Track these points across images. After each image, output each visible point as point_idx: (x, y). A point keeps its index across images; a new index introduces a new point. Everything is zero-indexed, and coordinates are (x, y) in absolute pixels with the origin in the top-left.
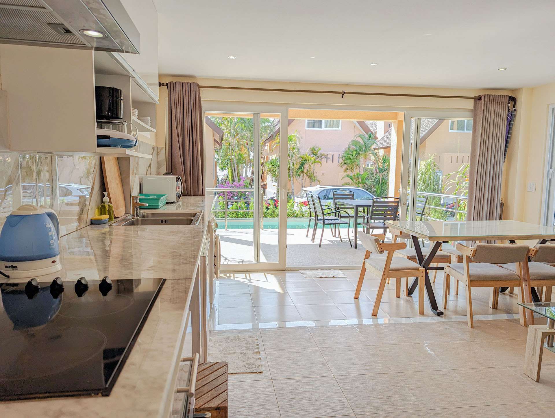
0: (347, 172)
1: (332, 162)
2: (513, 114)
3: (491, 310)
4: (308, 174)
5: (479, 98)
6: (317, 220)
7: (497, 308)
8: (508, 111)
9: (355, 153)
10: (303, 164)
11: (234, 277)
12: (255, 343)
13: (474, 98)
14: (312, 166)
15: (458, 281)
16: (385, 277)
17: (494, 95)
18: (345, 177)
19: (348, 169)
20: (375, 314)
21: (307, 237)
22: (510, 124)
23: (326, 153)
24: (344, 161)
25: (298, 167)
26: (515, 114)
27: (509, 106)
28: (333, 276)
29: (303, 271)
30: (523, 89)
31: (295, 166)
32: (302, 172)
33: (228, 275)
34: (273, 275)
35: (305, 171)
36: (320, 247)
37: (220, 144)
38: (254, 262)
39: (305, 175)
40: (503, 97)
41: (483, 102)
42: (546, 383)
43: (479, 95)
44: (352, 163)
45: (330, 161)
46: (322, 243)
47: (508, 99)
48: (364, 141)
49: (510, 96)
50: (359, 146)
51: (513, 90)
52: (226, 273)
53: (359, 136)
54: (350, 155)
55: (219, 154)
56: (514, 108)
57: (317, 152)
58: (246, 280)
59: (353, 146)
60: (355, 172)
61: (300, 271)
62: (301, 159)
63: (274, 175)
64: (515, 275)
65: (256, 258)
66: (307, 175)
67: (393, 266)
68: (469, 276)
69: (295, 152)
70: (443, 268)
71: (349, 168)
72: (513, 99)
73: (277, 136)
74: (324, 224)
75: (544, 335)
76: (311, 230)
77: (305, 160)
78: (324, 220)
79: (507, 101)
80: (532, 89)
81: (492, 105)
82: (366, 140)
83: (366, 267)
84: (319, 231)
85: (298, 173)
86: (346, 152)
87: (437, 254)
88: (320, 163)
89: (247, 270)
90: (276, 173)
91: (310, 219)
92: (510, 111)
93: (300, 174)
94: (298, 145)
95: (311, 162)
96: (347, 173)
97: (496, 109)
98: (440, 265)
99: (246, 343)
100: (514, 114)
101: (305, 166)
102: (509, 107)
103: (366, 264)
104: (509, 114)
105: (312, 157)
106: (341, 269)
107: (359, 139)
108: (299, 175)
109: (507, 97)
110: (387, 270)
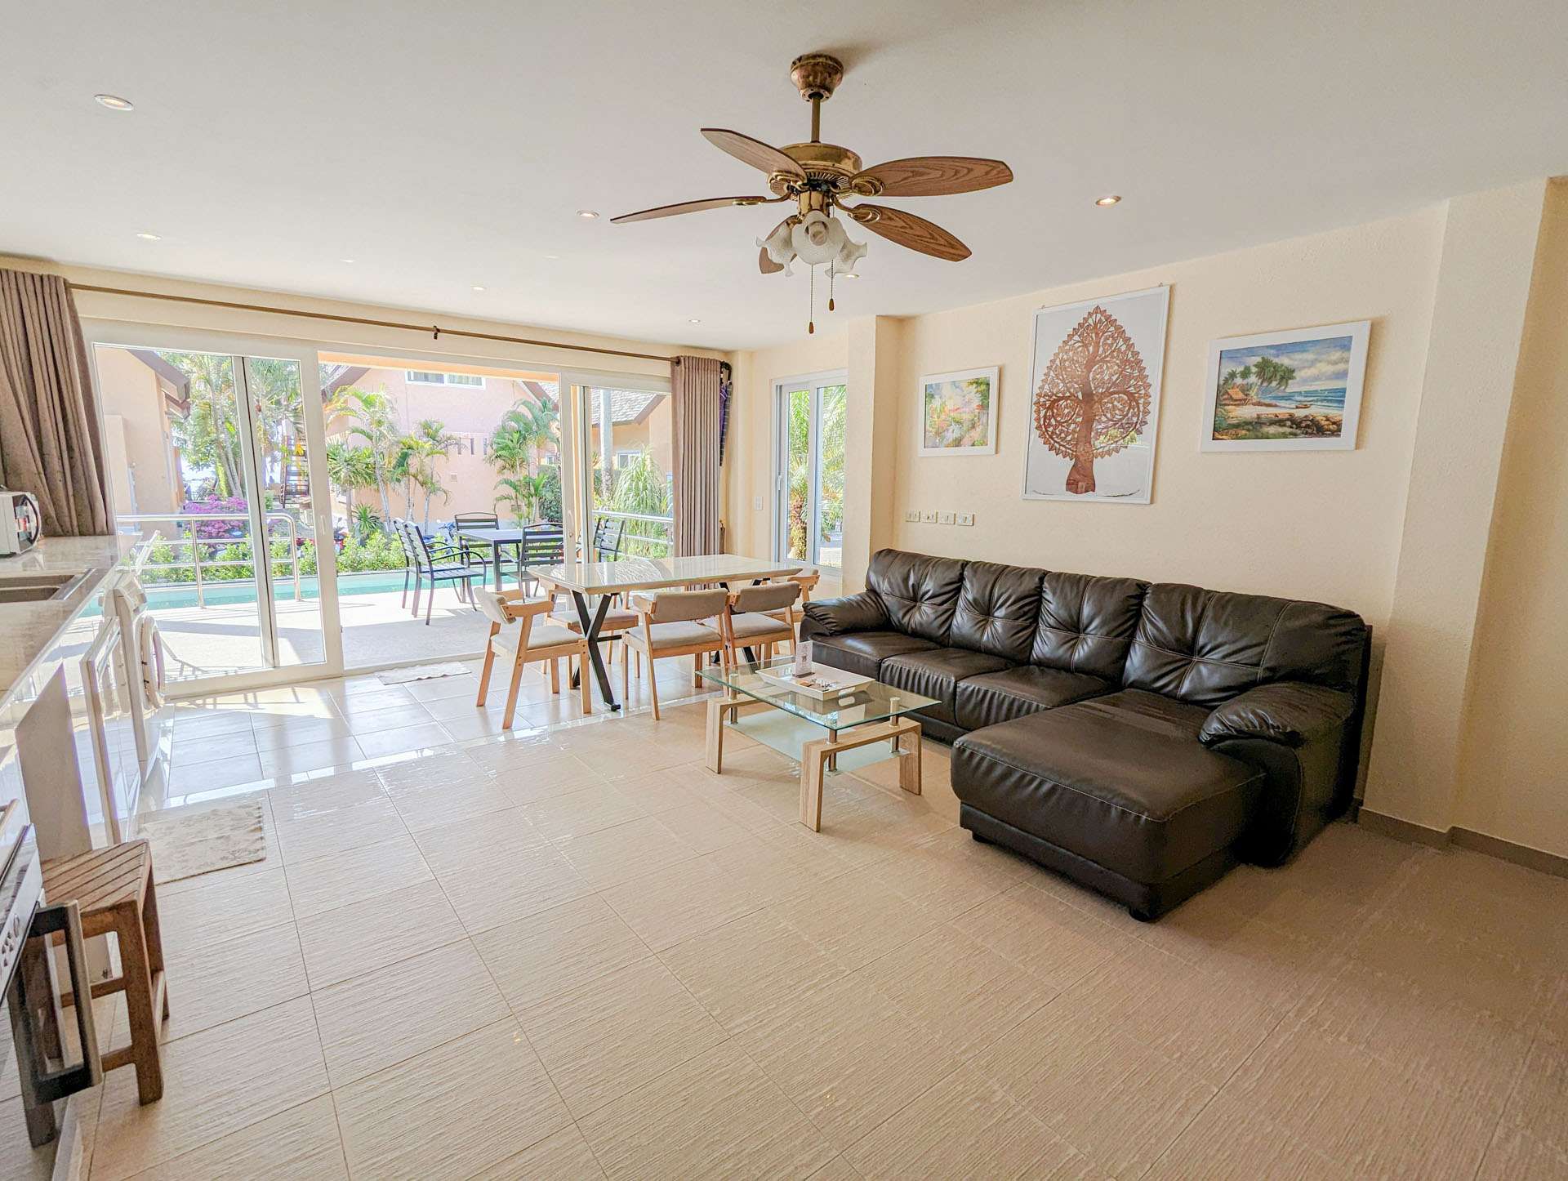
0: (503, 474)
1: (472, 453)
2: (728, 389)
3: (694, 690)
4: (420, 478)
5: (677, 361)
6: (421, 572)
7: (701, 687)
8: (721, 385)
9: (516, 436)
10: (405, 456)
11: (215, 704)
12: (252, 815)
13: (669, 359)
14: (427, 460)
15: (638, 652)
16: (520, 661)
17: (699, 357)
18: (501, 483)
19: (505, 468)
20: (507, 726)
21: (403, 607)
22: (725, 404)
23: (455, 434)
24: (496, 451)
25: (394, 462)
26: (731, 390)
27: (722, 377)
28: (443, 674)
29: (382, 674)
30: (740, 352)
31: (386, 460)
32: (405, 473)
33: (199, 702)
34: (314, 688)
35: (412, 471)
36: (427, 624)
37: (184, 405)
38: (267, 668)
39: (412, 479)
40: (713, 362)
41: (683, 368)
42: (729, 772)
43: (676, 356)
44: (513, 455)
45: (466, 452)
46: (431, 617)
47: (719, 366)
48: (532, 414)
49: (722, 361)
50: (525, 424)
51: (727, 353)
52: (193, 699)
53: (523, 404)
54: (506, 441)
55: (186, 429)
56: (729, 381)
57: (437, 431)
58: (245, 706)
59: (513, 424)
60: (520, 475)
61: (376, 674)
62: (401, 445)
63: (338, 479)
64: (715, 634)
65: (270, 657)
66: (416, 479)
67: (533, 641)
68: (651, 644)
69: (385, 432)
70: (619, 637)
71: (507, 466)
72: (727, 366)
73: (336, 395)
74: (433, 579)
75: (723, 709)
76: (411, 594)
77: (409, 448)
78: (432, 572)
80: (751, 354)
81: (697, 373)
82: (536, 412)
83: (494, 649)
84: (425, 594)
85: (395, 477)
86: (498, 435)
87: (607, 616)
88: (445, 454)
89: (248, 686)
90: (342, 476)
91: (408, 572)
92: (724, 384)
93: (400, 477)
94: (389, 416)
95: (425, 453)
96: (505, 477)
97: (703, 379)
98: (616, 633)
99: (232, 819)
101: (410, 460)
102: (721, 379)
103: (493, 643)
104: (723, 389)
105: (425, 443)
106: (461, 659)
107: (523, 410)
108: (398, 480)
109: (719, 362)
110: (523, 649)
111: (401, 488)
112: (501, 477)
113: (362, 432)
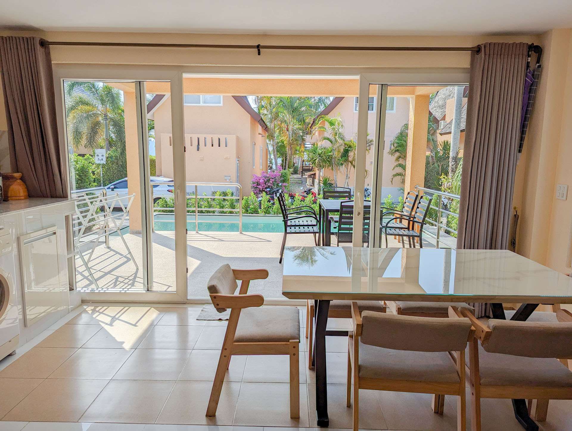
2: (536, 73)
5: (478, 49)
8: (527, 69)
10: (347, 151)
13: (471, 49)
16: (226, 353)
17: (502, 44)
18: (397, 166)
22: (530, 89)
25: (341, 155)
26: (540, 73)
27: (529, 61)
30: (553, 31)
31: (337, 154)
32: (347, 160)
35: (350, 159)
39: (350, 164)
40: (518, 46)
41: (483, 56)
43: (477, 45)
47: (526, 49)
49: (530, 43)
56: (538, 64)
59: (407, 131)
62: (345, 146)
66: (352, 164)
69: (338, 138)
72: (536, 50)
77: (350, 147)
79: (525, 53)
81: (499, 60)
92: (531, 69)
93: (343, 162)
94: (341, 130)
96: (400, 162)
97: (505, 66)
100: (538, 73)
101: (349, 154)
104: (528, 74)
108: (342, 164)
109: (525, 46)
110: (229, 341)
111: (343, 168)
112: (397, 163)
113: (328, 139)
